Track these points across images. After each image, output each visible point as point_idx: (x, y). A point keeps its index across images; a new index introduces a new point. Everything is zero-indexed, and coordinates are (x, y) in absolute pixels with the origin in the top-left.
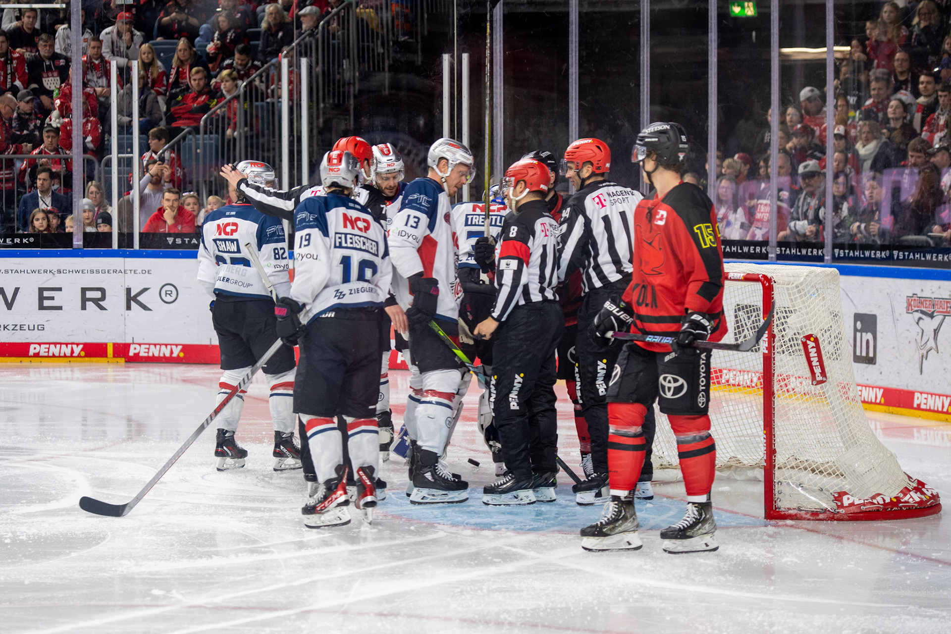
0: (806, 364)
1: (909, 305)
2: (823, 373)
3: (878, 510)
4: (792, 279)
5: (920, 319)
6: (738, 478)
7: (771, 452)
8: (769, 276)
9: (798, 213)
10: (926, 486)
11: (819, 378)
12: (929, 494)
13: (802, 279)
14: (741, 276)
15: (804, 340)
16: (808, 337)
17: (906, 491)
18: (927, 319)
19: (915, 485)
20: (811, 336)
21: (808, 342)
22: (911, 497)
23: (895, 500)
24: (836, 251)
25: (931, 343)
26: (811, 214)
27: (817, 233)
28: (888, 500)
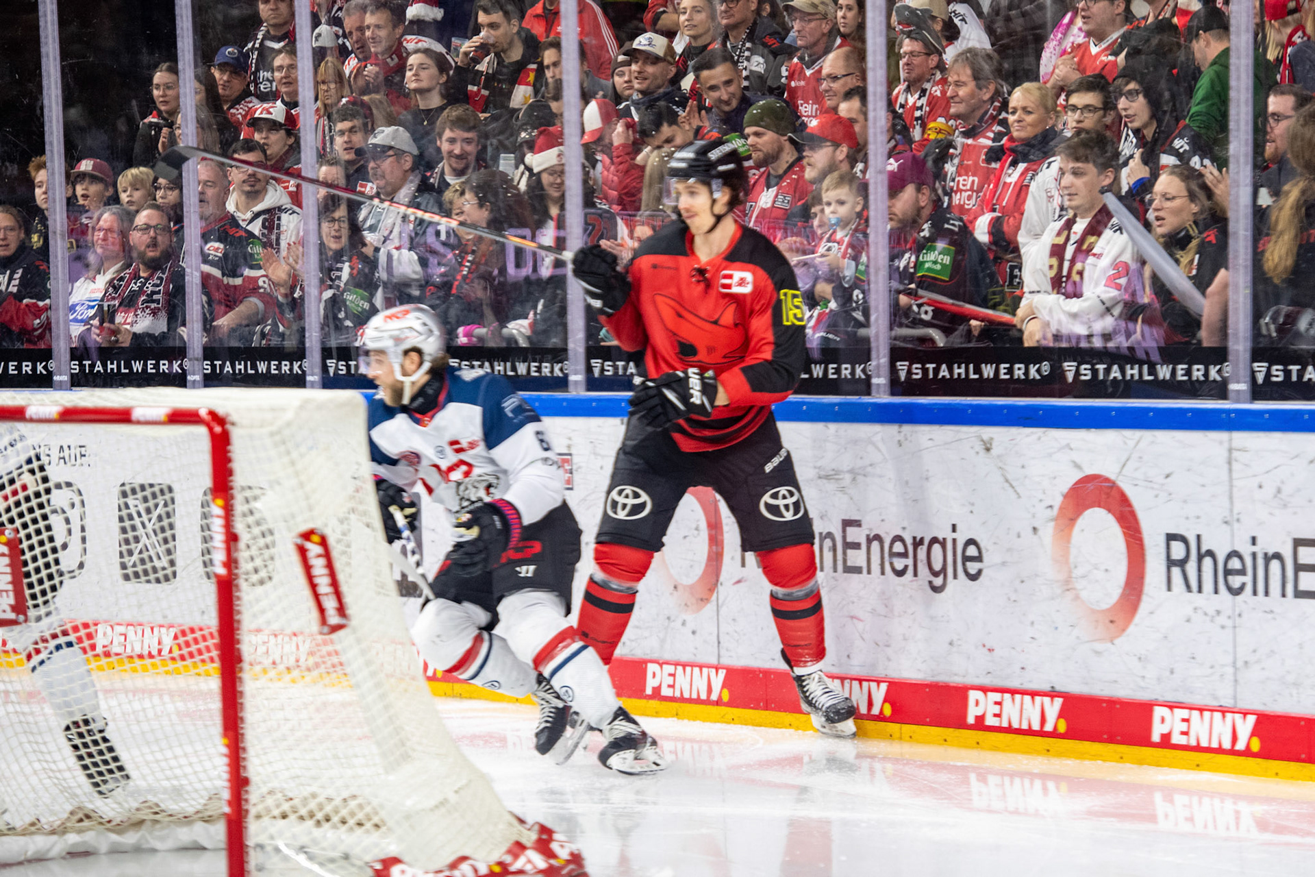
0: (307, 592)
2: (341, 610)
4: (268, 416)
6: (158, 845)
7: (239, 782)
8: (221, 411)
10: (556, 836)
11: (334, 619)
12: (563, 854)
14: (161, 413)
15: (299, 541)
16: (307, 536)
17: (518, 848)
19: (533, 836)
20: (312, 532)
21: (308, 545)
22: (529, 861)
23: (497, 869)
28: (483, 870)
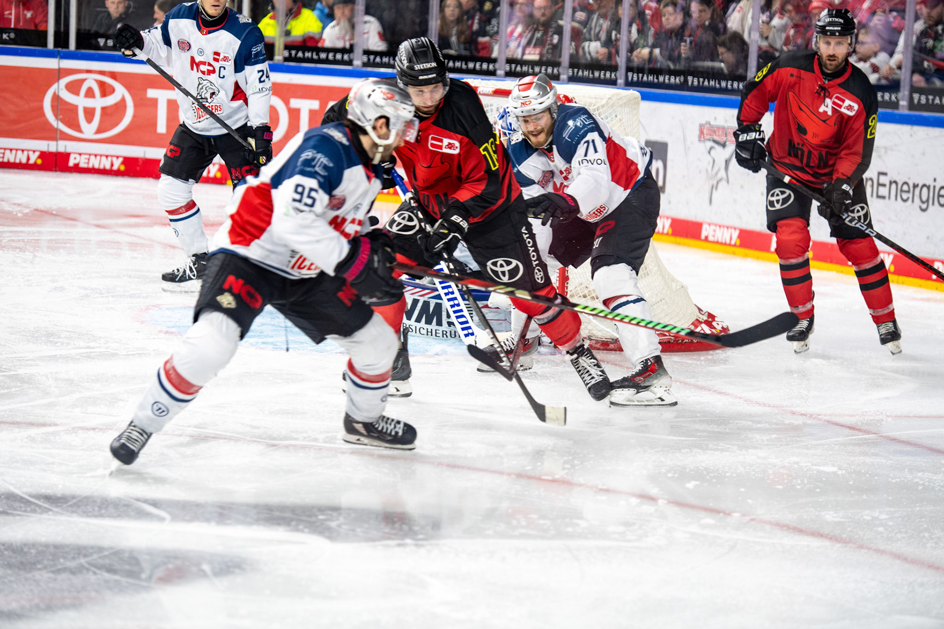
1: (702, 132)
3: (669, 342)
4: (593, 101)
5: (711, 148)
7: (564, 278)
8: (571, 96)
9: (590, 34)
10: (716, 319)
12: (719, 328)
13: (604, 102)
17: (697, 323)
18: (719, 148)
19: (705, 318)
24: (630, 74)
25: (722, 174)
26: (603, 36)
27: (610, 56)
